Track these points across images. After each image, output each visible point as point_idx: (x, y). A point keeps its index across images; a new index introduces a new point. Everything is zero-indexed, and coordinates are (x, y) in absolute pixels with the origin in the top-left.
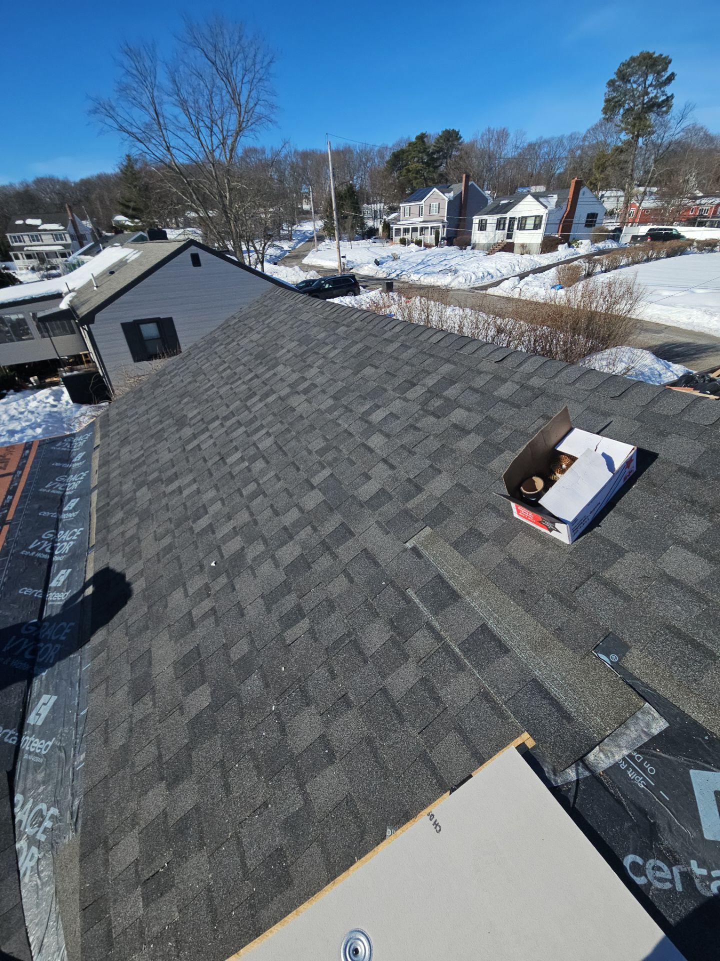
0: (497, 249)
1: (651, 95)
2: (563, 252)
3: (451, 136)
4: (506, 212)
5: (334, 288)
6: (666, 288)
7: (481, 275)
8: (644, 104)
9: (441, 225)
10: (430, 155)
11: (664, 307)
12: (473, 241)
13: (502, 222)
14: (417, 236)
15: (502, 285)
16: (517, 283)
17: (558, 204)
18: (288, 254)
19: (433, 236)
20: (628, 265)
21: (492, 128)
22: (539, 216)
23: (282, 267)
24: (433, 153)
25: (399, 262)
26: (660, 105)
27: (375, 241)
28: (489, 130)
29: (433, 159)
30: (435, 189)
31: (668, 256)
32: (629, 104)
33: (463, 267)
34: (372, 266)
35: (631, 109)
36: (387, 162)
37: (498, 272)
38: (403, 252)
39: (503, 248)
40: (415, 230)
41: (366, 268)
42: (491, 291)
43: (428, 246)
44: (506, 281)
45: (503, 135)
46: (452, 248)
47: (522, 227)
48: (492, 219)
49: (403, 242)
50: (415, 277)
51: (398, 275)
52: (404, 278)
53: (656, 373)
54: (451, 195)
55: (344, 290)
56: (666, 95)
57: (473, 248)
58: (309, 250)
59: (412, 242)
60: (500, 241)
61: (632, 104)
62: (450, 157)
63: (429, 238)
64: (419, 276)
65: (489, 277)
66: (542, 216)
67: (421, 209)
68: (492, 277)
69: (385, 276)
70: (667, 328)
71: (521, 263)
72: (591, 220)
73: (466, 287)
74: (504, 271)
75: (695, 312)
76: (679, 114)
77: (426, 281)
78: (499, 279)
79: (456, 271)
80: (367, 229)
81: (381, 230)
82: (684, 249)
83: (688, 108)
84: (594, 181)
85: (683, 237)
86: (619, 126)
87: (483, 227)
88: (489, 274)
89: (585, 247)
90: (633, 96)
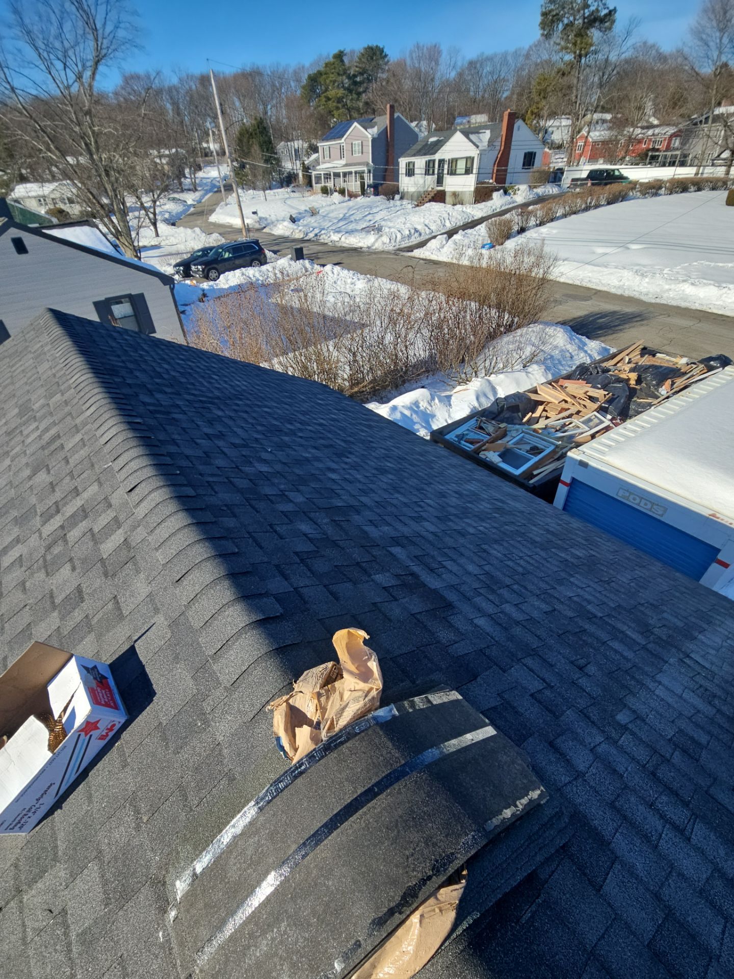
0: (427, 199)
1: (592, 8)
2: (498, 201)
3: (375, 54)
4: (434, 153)
5: (235, 258)
6: (600, 244)
7: (407, 233)
8: (584, 18)
9: (366, 169)
10: (352, 78)
11: (596, 268)
12: (401, 190)
13: (431, 165)
14: (340, 182)
15: (429, 244)
16: (444, 242)
17: (491, 142)
18: (192, 209)
19: (359, 183)
20: (565, 216)
21: (421, 45)
22: (470, 157)
23: (182, 229)
24: (355, 76)
25: (318, 217)
26: (602, 20)
27: (295, 189)
28: (418, 46)
29: (355, 83)
30: (356, 124)
31: (609, 203)
32: (568, 18)
33: (389, 223)
34: (287, 223)
35: (571, 24)
36: (303, 87)
37: (427, 229)
38: (324, 204)
39: (433, 197)
40: (337, 175)
41: (280, 227)
42: (417, 253)
43: (352, 196)
44: (433, 241)
45: (434, 54)
46: (378, 198)
47: (452, 173)
48: (420, 162)
49: (325, 191)
50: (335, 237)
51: (316, 235)
52: (324, 238)
53: (568, 355)
54: (375, 131)
55: (248, 259)
56: (608, 8)
57: (402, 198)
58: (217, 204)
59: (336, 191)
60: (430, 189)
61: (571, 19)
62: (376, 80)
63: (354, 185)
64: (340, 235)
65: (417, 235)
66: (473, 158)
67: (341, 149)
68: (420, 234)
69: (302, 236)
70: (597, 292)
71: (452, 216)
72: (529, 159)
73: (391, 248)
74: (433, 227)
75: (626, 274)
76: (624, 31)
77: (347, 242)
78: (427, 237)
79: (379, 229)
80: (286, 174)
81: (301, 175)
82: (626, 194)
83: (634, 23)
84: (536, 111)
85: (626, 178)
86: (559, 44)
87: (410, 172)
88: (416, 231)
89: (522, 194)
90: (572, 8)
